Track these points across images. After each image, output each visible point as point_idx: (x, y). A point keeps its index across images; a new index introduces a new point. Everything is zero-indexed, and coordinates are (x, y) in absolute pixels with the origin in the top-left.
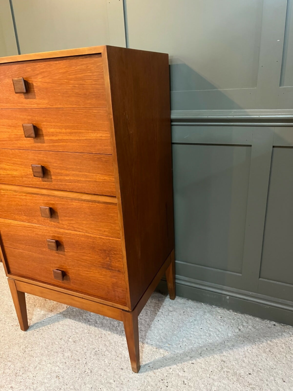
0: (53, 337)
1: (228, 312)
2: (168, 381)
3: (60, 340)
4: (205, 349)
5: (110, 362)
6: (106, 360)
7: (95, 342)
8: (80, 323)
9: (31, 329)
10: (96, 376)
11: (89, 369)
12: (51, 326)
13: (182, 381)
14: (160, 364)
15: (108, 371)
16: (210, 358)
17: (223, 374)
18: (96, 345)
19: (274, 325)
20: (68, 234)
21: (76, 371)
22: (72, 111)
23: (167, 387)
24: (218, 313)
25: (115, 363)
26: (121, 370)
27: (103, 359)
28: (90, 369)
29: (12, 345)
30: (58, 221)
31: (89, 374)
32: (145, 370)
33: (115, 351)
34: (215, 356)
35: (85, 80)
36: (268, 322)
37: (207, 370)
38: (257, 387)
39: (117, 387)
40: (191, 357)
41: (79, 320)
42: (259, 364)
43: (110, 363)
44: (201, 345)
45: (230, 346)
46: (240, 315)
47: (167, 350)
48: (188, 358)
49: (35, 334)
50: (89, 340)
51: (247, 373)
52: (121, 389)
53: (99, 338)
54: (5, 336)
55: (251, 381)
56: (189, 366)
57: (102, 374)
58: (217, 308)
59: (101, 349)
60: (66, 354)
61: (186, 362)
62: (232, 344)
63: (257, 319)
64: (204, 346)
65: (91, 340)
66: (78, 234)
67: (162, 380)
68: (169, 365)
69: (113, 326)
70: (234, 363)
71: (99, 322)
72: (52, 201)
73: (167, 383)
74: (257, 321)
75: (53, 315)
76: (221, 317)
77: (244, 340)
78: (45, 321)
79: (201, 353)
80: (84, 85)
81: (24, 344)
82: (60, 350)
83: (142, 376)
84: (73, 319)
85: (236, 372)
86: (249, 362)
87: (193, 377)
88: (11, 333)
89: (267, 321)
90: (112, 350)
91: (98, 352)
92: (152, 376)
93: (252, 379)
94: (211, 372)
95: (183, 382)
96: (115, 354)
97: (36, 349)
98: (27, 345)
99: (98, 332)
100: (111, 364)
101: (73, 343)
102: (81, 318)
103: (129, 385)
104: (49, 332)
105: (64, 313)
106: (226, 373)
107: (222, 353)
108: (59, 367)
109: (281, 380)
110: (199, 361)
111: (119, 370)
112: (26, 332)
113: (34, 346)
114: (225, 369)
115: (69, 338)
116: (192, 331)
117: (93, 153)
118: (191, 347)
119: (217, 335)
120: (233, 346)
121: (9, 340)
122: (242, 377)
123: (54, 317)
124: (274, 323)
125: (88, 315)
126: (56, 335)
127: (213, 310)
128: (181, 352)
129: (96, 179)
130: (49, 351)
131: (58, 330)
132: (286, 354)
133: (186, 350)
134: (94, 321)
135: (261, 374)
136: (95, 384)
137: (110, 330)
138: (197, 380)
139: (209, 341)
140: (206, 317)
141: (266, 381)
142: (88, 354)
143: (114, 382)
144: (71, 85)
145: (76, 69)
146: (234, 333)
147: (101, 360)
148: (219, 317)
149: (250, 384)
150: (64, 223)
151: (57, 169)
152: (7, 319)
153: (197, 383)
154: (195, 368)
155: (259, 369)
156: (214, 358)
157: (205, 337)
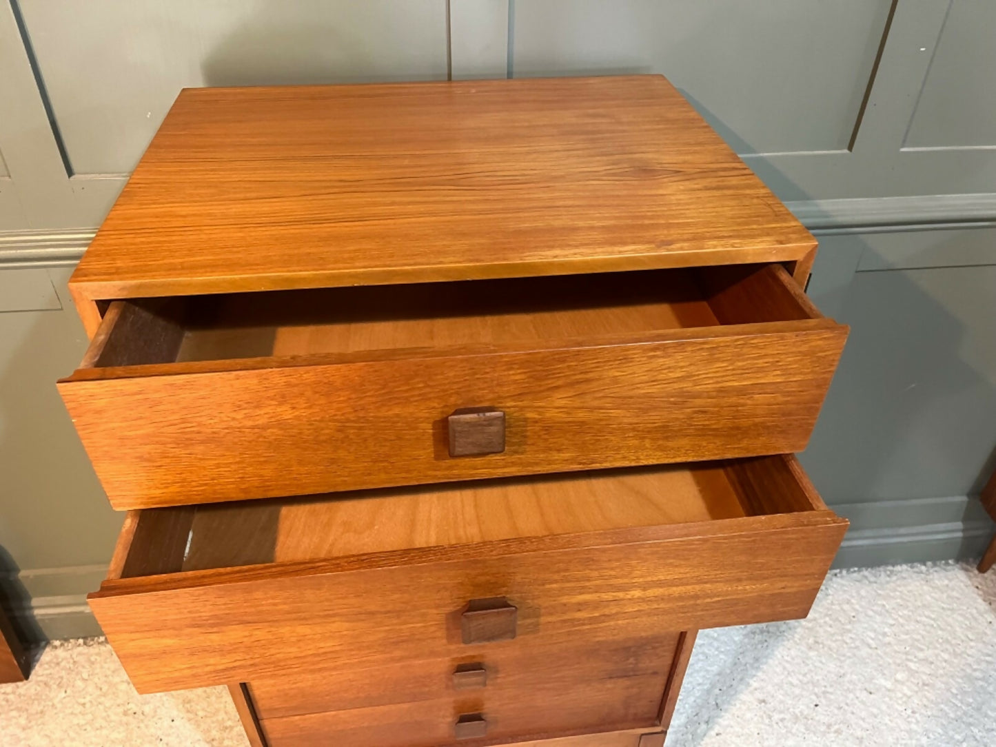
4: (717, 691)
16: (738, 706)
17: (778, 727)
34: (742, 697)
37: (750, 735)
38: (841, 725)
40: (707, 722)
42: (817, 678)
44: (705, 687)
45: (752, 661)
48: (703, 726)
51: (812, 706)
55: (826, 720)
61: (705, 738)
62: (753, 656)
64: (713, 686)
70: (781, 697)
77: (764, 638)
79: (717, 704)
85: (794, 712)
86: (800, 681)
93: (825, 713)
94: (758, 733)
106: (780, 724)
107: (748, 685)
109: (865, 692)
110: (726, 723)
114: (776, 717)
118: (692, 699)
120: (757, 660)
122: (809, 717)
132: (842, 635)
133: (690, 711)
135: (832, 697)
139: (713, 669)
141: (846, 708)
149: (829, 726)
155: (823, 689)
156: (744, 703)
157: (700, 664)
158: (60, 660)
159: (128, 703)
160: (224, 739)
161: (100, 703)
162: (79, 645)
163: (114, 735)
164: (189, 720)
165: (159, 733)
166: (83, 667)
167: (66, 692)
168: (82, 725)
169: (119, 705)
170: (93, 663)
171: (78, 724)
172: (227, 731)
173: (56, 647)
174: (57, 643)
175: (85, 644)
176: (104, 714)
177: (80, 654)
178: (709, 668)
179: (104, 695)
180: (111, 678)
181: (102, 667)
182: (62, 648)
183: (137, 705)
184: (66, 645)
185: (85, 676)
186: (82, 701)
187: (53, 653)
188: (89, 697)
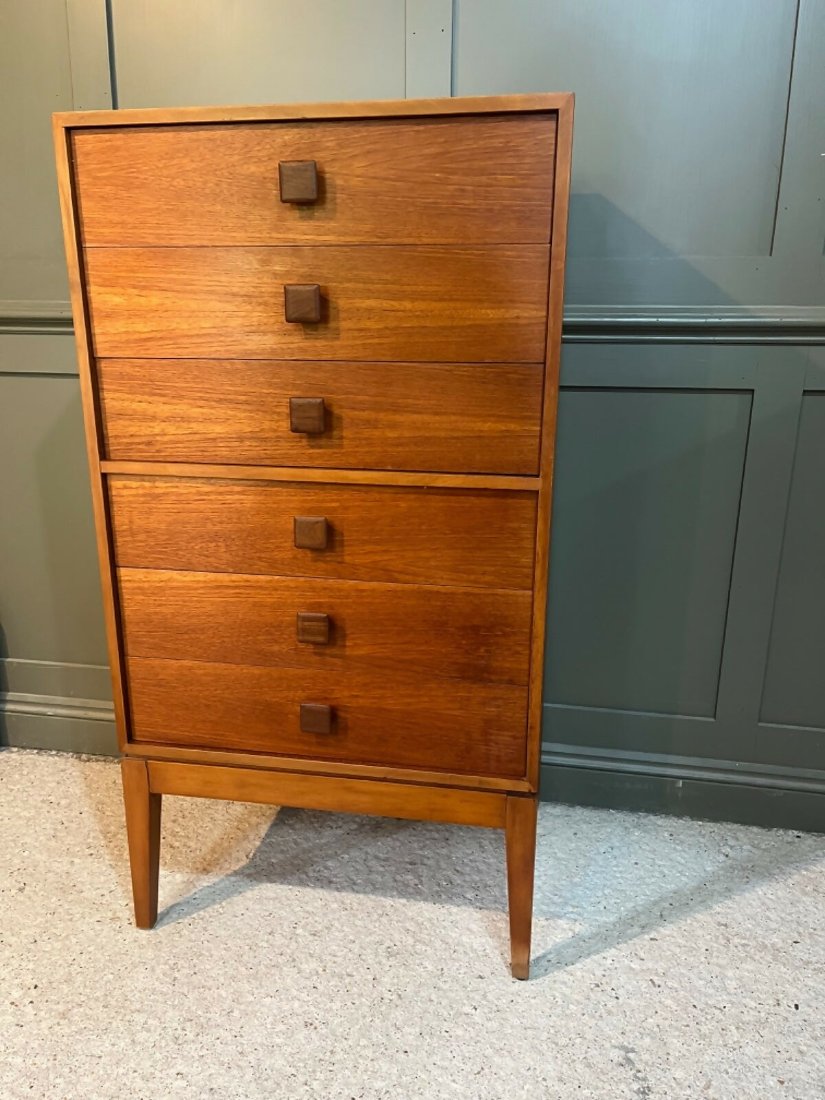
0: (245, 932)
1: (681, 821)
2: (613, 986)
3: (270, 937)
4: (666, 905)
5: (439, 967)
6: (426, 964)
7: (375, 927)
8: (308, 889)
9: (165, 921)
10: (419, 1004)
11: (390, 991)
12: (223, 907)
13: (646, 980)
14: (575, 952)
15: (446, 987)
16: (689, 922)
17: (736, 950)
18: (381, 933)
19: (798, 837)
20: (364, 594)
21: (357, 1003)
22: (443, 253)
23: (617, 998)
24: (659, 826)
25: (455, 968)
26: (480, 980)
27: (418, 961)
28: (392, 990)
29: (122, 969)
30: (339, 559)
31: (399, 1002)
32: (543, 971)
33: (442, 941)
34: (699, 916)
35: (494, 174)
37: (694, 949)
39: (489, 1020)
40: (643, 927)
41: (302, 883)
43: (442, 970)
44: (652, 899)
45: (722, 891)
46: (712, 824)
47: (576, 920)
48: (637, 929)
49: (185, 932)
50: (356, 926)
51: (790, 942)
52: (502, 1022)
53: (381, 916)
54: (90, 949)
55: (806, 957)
56: (648, 947)
57: (433, 997)
58: (652, 817)
59: (401, 942)
60: (304, 966)
61: (635, 939)
62: (725, 886)
63: (755, 829)
64: (662, 899)
65: (359, 923)
66: (399, 589)
67: (597, 986)
68: (597, 952)
69: (407, 886)
70: (750, 926)
71: (359, 881)
72: (332, 501)
73: (613, 989)
74: (757, 834)
75: (216, 880)
76: (671, 835)
78: (197, 896)
79: (662, 915)
80: (491, 186)
81: (162, 961)
82: (281, 960)
83: (543, 985)
84: (282, 883)
85: (763, 943)
86: (782, 918)
87: (670, 968)
88: (104, 940)
90: (433, 939)
91: (395, 948)
92: (566, 980)
93: (807, 951)
94: (707, 950)
95: (650, 983)
96: (444, 946)
97: (208, 967)
98: (171, 962)
99: (370, 904)
100: (445, 970)
101: (311, 938)
102: (304, 876)
103: (520, 1011)
104: (225, 923)
105: (248, 871)
106: (740, 948)
107: (711, 907)
108: (299, 1000)
110: (667, 932)
111: (476, 980)
112: (152, 932)
113: (195, 961)
114: (736, 940)
115: (294, 928)
116: (615, 871)
117: (486, 361)
118: (632, 905)
119: (679, 872)
120: (728, 890)
121: (108, 958)
122: (783, 950)
123: (222, 885)
124: (796, 832)
125: (322, 869)
126: (251, 926)
127: (645, 821)
128: (612, 919)
129: (482, 431)
130: (250, 965)
131: (250, 914)
133: (624, 914)
134: (346, 881)
136: (425, 1023)
137: (402, 894)
138: (682, 974)
139: (668, 886)
140: (634, 838)
142: (370, 960)
143: (476, 1009)
144: (451, 187)
145: (475, 146)
146: (717, 864)
147: (412, 966)
148: (666, 835)
149: (808, 963)
150: (357, 561)
151: (362, 410)
152: (74, 907)
153: (686, 979)
154: (665, 949)
155: (812, 930)
156: (698, 922)
157: (653, 880)
158: (10, 760)
159: (50, 795)
160: (118, 834)
161: (26, 791)
163: (26, 813)
164: (95, 815)
166: (27, 767)
169: (41, 795)
170: (36, 766)
173: (12, 752)
175: (38, 753)
176: (25, 799)
177: (29, 759)
178: (663, 885)
179: (33, 787)
180: (45, 777)
181: (42, 770)
183: (56, 798)
184: (22, 751)
185: (25, 773)
186: (12, 787)
187: (8, 755)
188: (19, 786)
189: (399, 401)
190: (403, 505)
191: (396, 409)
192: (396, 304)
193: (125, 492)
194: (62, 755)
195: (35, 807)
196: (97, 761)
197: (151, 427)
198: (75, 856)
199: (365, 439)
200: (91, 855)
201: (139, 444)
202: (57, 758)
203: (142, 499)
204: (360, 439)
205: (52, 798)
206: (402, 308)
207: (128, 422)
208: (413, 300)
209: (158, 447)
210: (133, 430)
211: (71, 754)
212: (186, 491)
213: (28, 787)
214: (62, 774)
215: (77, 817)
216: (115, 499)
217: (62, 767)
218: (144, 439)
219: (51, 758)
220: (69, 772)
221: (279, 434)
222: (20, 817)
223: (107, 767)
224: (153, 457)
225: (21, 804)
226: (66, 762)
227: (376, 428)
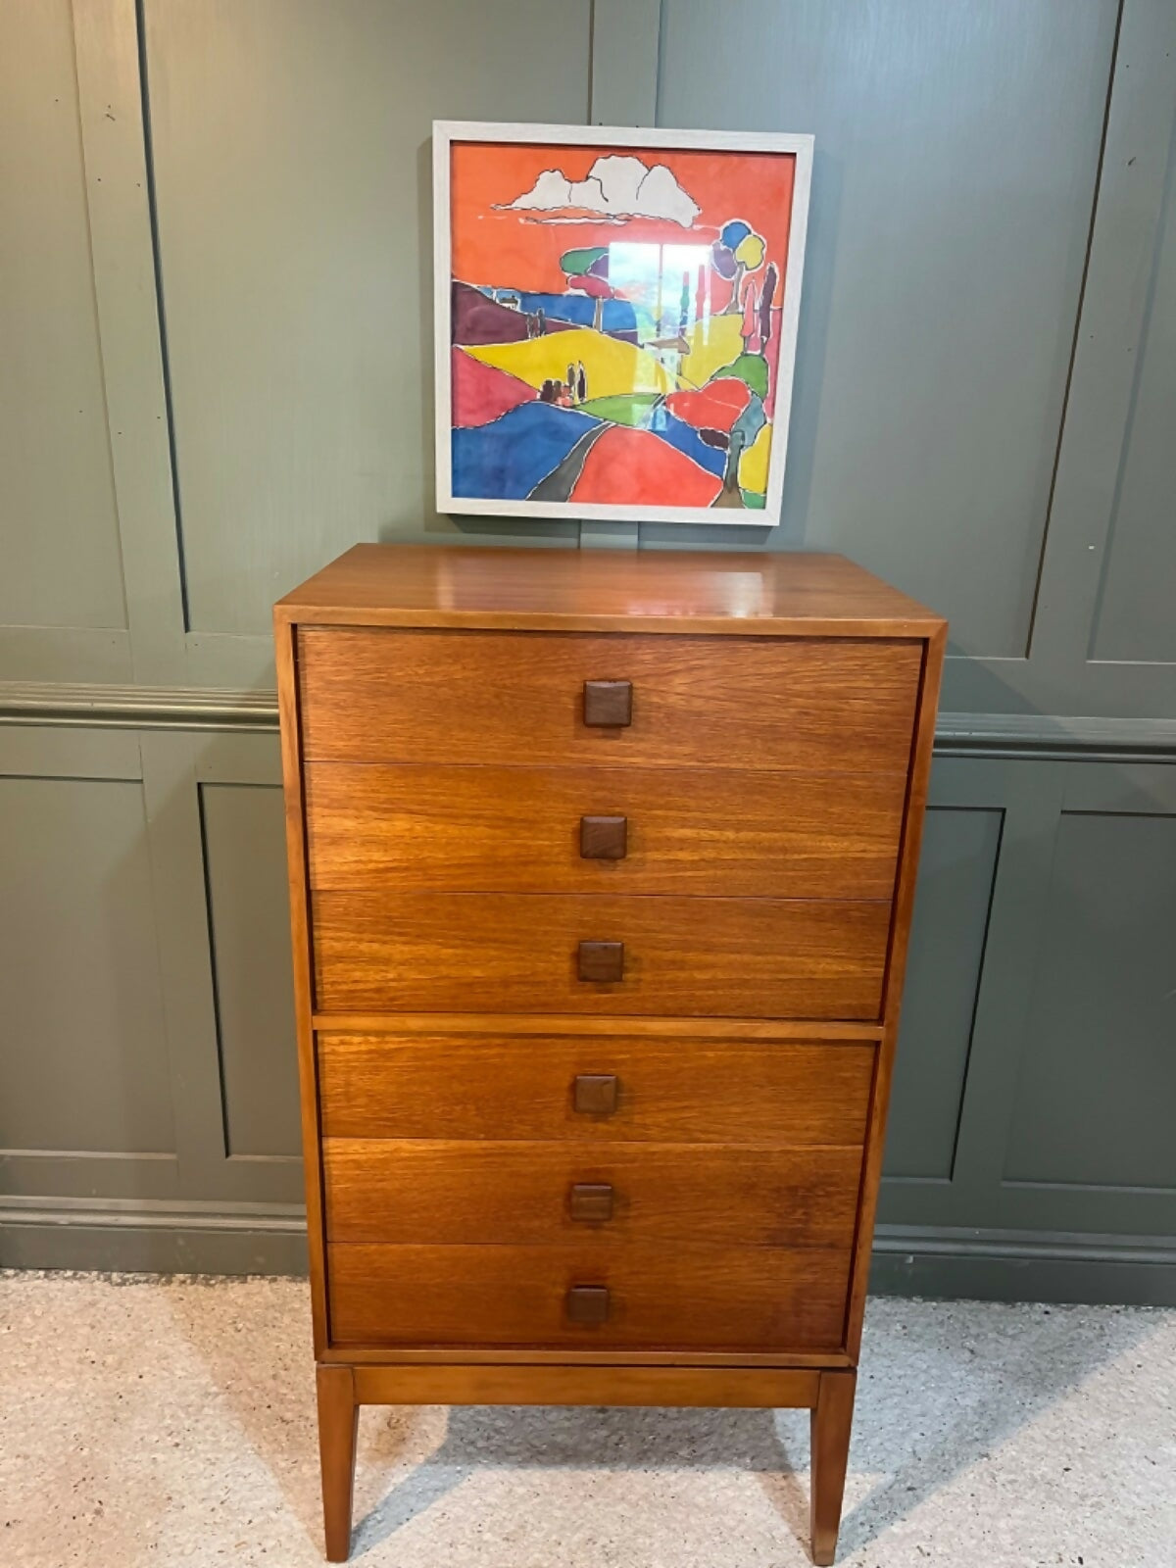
17: (1004, 1490)
19: (1047, 1313)
24: (887, 1314)
36: (1026, 1307)
37: (959, 1495)
38: (1103, 1498)
40: (897, 1473)
42: (1073, 1435)
44: (900, 1429)
45: (976, 1405)
46: (946, 1305)
48: (890, 1477)
51: (1061, 1470)
55: (1080, 1489)
56: (907, 1501)
58: (877, 1301)
62: (978, 1398)
70: (1014, 1453)
76: (904, 1327)
77: (998, 1378)
79: (914, 1452)
85: (1032, 1475)
86: (1047, 1437)
89: (1023, 1305)
93: (1080, 1480)
94: (972, 1495)
106: (1008, 1487)
107: (967, 1433)
109: (1145, 1460)
110: (925, 1476)
122: (1054, 1483)
124: (1043, 1307)
127: (869, 1308)
133: (872, 1456)
135: (1093, 1461)
138: (951, 1533)
139: (916, 1409)
141: (1113, 1477)
146: (964, 1365)
148: (898, 1327)
149: (1083, 1497)
151: (667, 950)
153: (956, 1539)
154: (926, 1501)
155: (1080, 1450)
156: (956, 1455)
157: (896, 1400)
158: (10, 1292)
159: (87, 1350)
161: (50, 1346)
162: (39, 1278)
163: (60, 1385)
164: (162, 1378)
165: (120, 1389)
166: (39, 1302)
167: (9, 1328)
168: (21, 1368)
169: (74, 1351)
170: (52, 1299)
171: (16, 1366)
172: (210, 1398)
173: (7, 1277)
174: (10, 1272)
175: (46, 1276)
176: (53, 1359)
177: (36, 1287)
178: (908, 1406)
179: (59, 1337)
180: (71, 1319)
181: (62, 1305)
182: (15, 1279)
183: (97, 1353)
184: (22, 1274)
185: (38, 1313)
186: (28, 1340)
188: (37, 1337)
189: (714, 940)
190: (710, 1054)
191: (709, 949)
192: (715, 834)
193: (342, 1049)
194: (83, 1277)
195: (73, 1371)
196: (137, 1282)
197: (382, 971)
198: (154, 1450)
199: (668, 982)
200: (177, 1445)
201: (366, 991)
202: (76, 1283)
203: (365, 1056)
204: (661, 982)
205: (92, 1354)
206: (724, 838)
207: (353, 966)
208: (738, 830)
209: (392, 995)
210: (357, 975)
211: (95, 1273)
212: (426, 1046)
213: (51, 1338)
214: (93, 1311)
215: (137, 1384)
216: (327, 1057)
217: (89, 1298)
218: (372, 986)
219: (68, 1284)
220: (101, 1305)
221: (557, 977)
222: (57, 1392)
223: (154, 1292)
224: (384, 1006)
225: (51, 1370)
226: (93, 1289)
227: (682, 969)
